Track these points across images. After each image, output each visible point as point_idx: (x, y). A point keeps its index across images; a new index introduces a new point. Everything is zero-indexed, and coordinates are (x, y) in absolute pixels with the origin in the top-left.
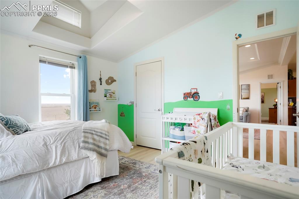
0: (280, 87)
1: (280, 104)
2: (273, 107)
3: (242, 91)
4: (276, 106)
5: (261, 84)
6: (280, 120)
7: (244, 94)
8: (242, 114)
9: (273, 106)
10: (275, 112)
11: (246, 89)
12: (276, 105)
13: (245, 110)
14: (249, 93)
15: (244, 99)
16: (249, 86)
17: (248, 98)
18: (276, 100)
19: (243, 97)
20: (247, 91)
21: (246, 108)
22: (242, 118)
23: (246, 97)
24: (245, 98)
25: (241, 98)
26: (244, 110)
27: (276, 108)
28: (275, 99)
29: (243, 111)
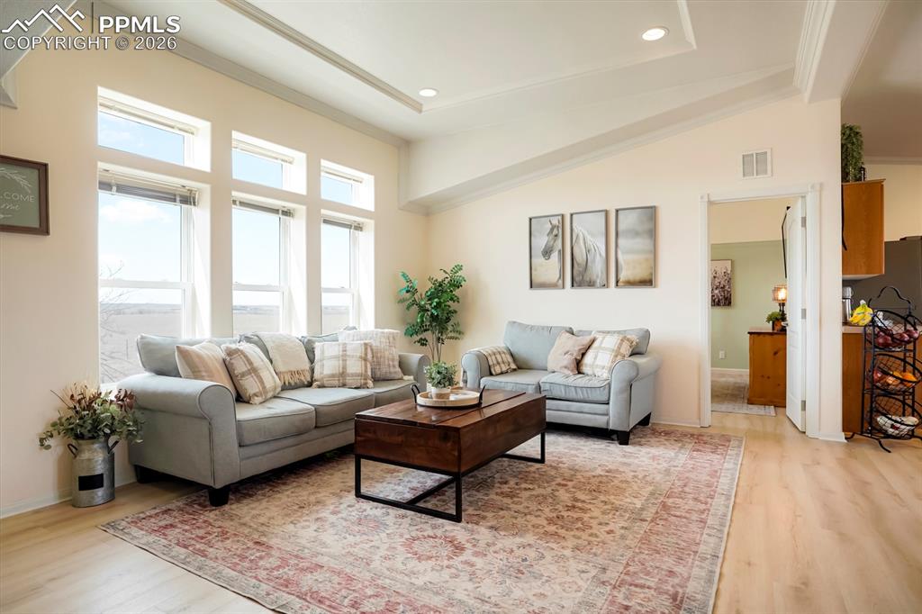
0: (804, 220)
1: (804, 311)
2: (768, 327)
3: (621, 241)
4: (779, 320)
5: (710, 203)
6: (804, 403)
7: (630, 257)
8: (611, 371)
9: (768, 321)
10: (775, 353)
11: (636, 234)
12: (783, 317)
13: (626, 349)
14: (654, 252)
15: (631, 284)
16: (651, 213)
17: (648, 282)
18: (782, 295)
19: (623, 277)
20: (642, 243)
21: (634, 338)
22: (604, 398)
23: (641, 273)
24: (631, 278)
25: (617, 282)
26: (619, 348)
27: (784, 330)
28: (777, 289)
29: (617, 353)
